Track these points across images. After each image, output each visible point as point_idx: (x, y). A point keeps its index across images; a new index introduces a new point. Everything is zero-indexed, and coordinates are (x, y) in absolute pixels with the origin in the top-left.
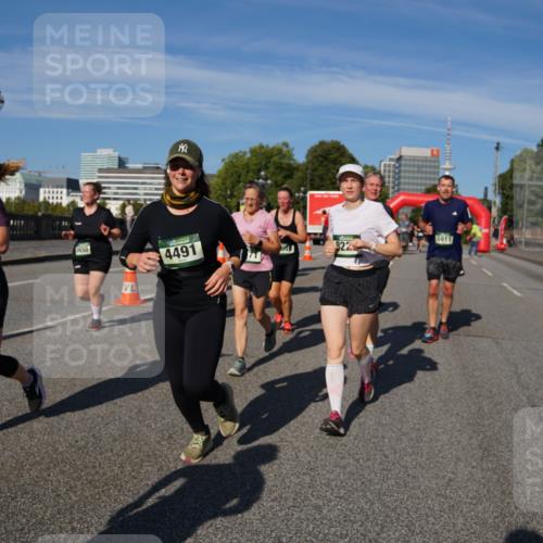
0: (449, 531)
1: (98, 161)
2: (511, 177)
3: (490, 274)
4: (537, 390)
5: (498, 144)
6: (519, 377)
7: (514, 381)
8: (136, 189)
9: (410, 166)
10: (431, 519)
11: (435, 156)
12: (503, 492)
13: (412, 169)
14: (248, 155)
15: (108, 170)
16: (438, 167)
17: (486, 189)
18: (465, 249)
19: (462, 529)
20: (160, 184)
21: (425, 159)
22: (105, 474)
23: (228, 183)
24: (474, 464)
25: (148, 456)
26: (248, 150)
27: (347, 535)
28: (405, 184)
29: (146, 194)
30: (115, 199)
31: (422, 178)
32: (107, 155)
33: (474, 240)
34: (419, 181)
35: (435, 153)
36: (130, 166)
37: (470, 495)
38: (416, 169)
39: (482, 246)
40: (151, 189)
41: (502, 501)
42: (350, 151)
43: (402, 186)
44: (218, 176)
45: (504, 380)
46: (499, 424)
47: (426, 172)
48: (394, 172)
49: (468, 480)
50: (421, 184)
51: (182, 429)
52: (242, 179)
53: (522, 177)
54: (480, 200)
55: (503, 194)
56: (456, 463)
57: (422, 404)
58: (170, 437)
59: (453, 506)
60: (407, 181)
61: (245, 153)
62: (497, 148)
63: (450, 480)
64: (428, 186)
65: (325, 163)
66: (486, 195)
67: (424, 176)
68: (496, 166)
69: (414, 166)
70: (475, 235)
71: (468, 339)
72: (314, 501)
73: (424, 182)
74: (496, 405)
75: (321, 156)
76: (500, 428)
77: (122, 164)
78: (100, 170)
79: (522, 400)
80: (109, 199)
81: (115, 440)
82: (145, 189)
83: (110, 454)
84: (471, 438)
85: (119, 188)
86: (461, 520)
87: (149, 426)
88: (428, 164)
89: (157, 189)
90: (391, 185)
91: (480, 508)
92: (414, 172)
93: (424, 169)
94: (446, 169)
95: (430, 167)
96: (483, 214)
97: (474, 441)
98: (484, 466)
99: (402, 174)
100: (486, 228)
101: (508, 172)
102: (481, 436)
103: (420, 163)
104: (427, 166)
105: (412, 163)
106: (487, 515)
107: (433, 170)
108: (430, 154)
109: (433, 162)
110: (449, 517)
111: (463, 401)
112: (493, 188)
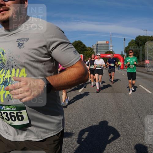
0: (112, 151)
2: (129, 48)
3: (124, 75)
6: (132, 104)
7: (131, 105)
9: (100, 46)
11: (108, 43)
12: (128, 138)
13: (101, 47)
16: (108, 46)
17: (122, 51)
18: (116, 69)
19: (116, 151)
21: (105, 44)
31: (104, 50)
34: (103, 51)
35: (107, 42)
38: (102, 47)
39: (122, 67)
41: (127, 141)
45: (128, 105)
48: (96, 48)
50: (104, 51)
53: (132, 48)
54: (120, 55)
55: (127, 53)
57: (104, 114)
60: (100, 51)
64: (106, 52)
65: (77, 47)
66: (122, 53)
67: (105, 49)
68: (124, 45)
69: (102, 46)
70: (119, 64)
71: (118, 94)
72: (71, 145)
73: (105, 51)
74: (125, 113)
75: (76, 45)
76: (127, 119)
79: (133, 110)
84: (118, 123)
86: (115, 148)
91: (121, 144)
92: (102, 48)
94: (111, 47)
95: (106, 46)
96: (121, 58)
99: (99, 49)
100: (122, 62)
101: (128, 47)
102: (121, 122)
103: (103, 46)
104: (105, 46)
105: (101, 46)
106: (123, 146)
107: (107, 47)
108: (106, 43)
109: (107, 45)
110: (112, 147)
111: (116, 112)
112: (124, 51)
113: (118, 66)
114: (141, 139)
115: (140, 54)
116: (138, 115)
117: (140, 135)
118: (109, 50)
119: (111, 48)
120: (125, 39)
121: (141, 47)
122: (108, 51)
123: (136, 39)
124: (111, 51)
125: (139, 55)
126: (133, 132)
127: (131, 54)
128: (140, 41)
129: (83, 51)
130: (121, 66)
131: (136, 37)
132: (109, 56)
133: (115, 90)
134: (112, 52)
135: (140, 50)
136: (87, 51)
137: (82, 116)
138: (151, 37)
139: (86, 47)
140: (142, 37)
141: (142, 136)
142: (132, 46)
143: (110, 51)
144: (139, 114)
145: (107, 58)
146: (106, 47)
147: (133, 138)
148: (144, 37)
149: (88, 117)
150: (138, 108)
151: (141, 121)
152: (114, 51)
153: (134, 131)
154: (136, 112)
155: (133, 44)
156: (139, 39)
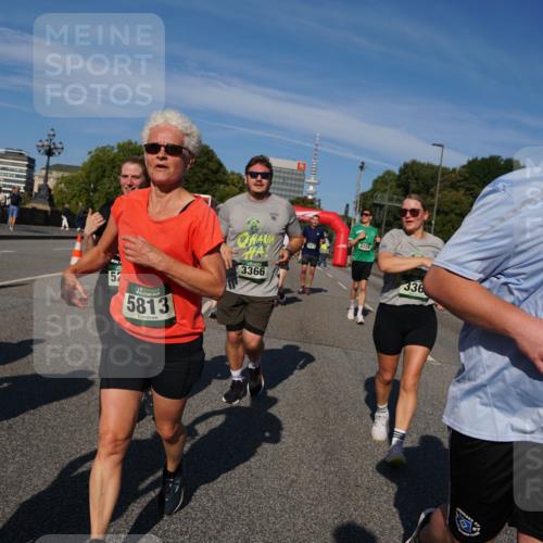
0: (290, 530)
2: (372, 197)
3: (345, 287)
5: (363, 163)
10: (272, 519)
11: (301, 170)
12: (344, 495)
13: (278, 180)
14: (116, 151)
16: (303, 180)
17: (347, 206)
19: (302, 529)
20: (21, 171)
21: (291, 172)
23: (93, 176)
24: (317, 467)
26: (115, 145)
27: (187, 532)
29: (6, 180)
31: (286, 190)
35: (302, 166)
37: (311, 497)
38: (282, 181)
39: (339, 261)
40: (11, 175)
41: (342, 503)
42: (218, 157)
44: (83, 169)
47: (291, 185)
49: (311, 481)
52: (107, 174)
53: (382, 197)
54: (341, 216)
56: (299, 465)
59: (294, 507)
61: (113, 148)
62: (362, 168)
63: (293, 481)
66: (347, 211)
67: (288, 188)
69: (280, 177)
71: (319, 347)
73: (288, 193)
74: (341, 412)
76: (344, 433)
82: (6, 174)
84: (315, 442)
86: (301, 520)
88: (294, 176)
89: (18, 176)
91: (320, 509)
92: (278, 183)
93: (289, 181)
94: (310, 184)
95: (296, 180)
96: (342, 229)
97: (318, 444)
98: (327, 468)
101: (369, 192)
102: (326, 440)
103: (286, 175)
104: (292, 179)
105: (277, 174)
106: (327, 516)
107: (297, 183)
108: (295, 167)
109: (299, 175)
110: (290, 517)
111: (310, 406)
112: (354, 206)
117: (385, 488)
118: (301, 193)
119: (311, 188)
122: (298, 198)
123: (401, 170)
124: (310, 197)
126: (362, 476)
128: (416, 179)
129: (213, 183)
131: (401, 164)
132: (299, 214)
133: (311, 332)
134: (312, 202)
136: (228, 185)
137: (194, 406)
138: (454, 170)
139: (225, 173)
140: (423, 165)
142: (385, 191)
143: (306, 197)
146: (293, 182)
147: (360, 494)
148: (430, 167)
152: (319, 200)
153: (365, 475)
155: (388, 187)
156: (413, 173)
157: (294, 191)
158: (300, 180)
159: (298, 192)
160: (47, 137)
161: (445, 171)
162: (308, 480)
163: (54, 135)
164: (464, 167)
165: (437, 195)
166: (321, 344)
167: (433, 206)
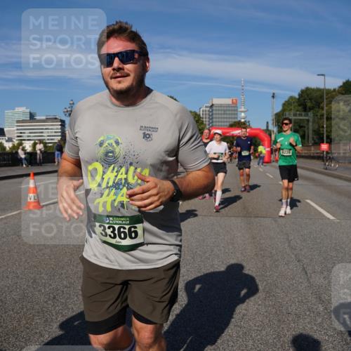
1: (16, 115)
2: (283, 115)
3: (272, 177)
4: (301, 250)
6: (289, 242)
7: (287, 245)
8: (42, 133)
9: (219, 110)
10: (231, 343)
11: (235, 104)
12: (279, 321)
15: (23, 121)
16: (237, 110)
17: (267, 123)
18: (254, 163)
20: (57, 129)
21: (228, 106)
22: (6, 327)
25: (38, 312)
28: (216, 122)
29: (48, 136)
30: (28, 140)
32: (22, 111)
33: (261, 155)
34: (225, 120)
35: (234, 101)
36: (37, 118)
37: (257, 324)
38: (223, 112)
39: (266, 159)
40: (51, 132)
41: (279, 327)
43: (214, 124)
45: (280, 245)
46: (276, 274)
47: (229, 114)
50: (227, 122)
51: (63, 291)
53: (290, 114)
54: (263, 130)
55: (279, 126)
58: (54, 298)
59: (245, 333)
60: (217, 120)
62: (273, 97)
63: (244, 315)
64: (231, 123)
66: (267, 127)
67: (228, 116)
68: (273, 108)
69: (221, 110)
70: (261, 152)
71: (257, 219)
73: (228, 120)
74: (274, 262)
76: (277, 277)
77: (32, 116)
78: (18, 122)
79: (291, 258)
80: (24, 140)
81: (16, 302)
82: (48, 132)
83: (12, 312)
85: (30, 133)
86: (251, 342)
87: (40, 291)
88: (230, 108)
89: (56, 132)
90: (207, 123)
91: (264, 333)
92: (221, 114)
93: (228, 112)
94: (242, 112)
95: (232, 110)
96: (266, 139)
98: (267, 303)
99: (214, 116)
100: (268, 147)
101: (281, 112)
102: (265, 283)
103: (225, 108)
104: (229, 110)
105: (220, 108)
106: (268, 338)
107: (233, 112)
108: (231, 103)
109: (233, 107)
110: (243, 341)
111: (253, 260)
112: (272, 122)
113: (259, 156)
114: (309, 323)
115: (308, 129)
116: (304, 269)
117: (308, 313)
118: (237, 118)
119: (243, 114)
120: (274, 94)
121: (311, 114)
122: (235, 122)
123: (299, 95)
124: (243, 120)
125: (306, 131)
126: (291, 306)
127: (286, 128)
128: (310, 99)
130: (264, 157)
132: (237, 132)
133: (251, 210)
134: (244, 123)
135: (308, 121)
138: (334, 90)
140: (313, 90)
141: (312, 315)
142: (291, 110)
143: (240, 121)
144: (305, 266)
145: (233, 136)
146: (230, 112)
147: (290, 319)
148: (318, 90)
149: (188, 271)
150: (303, 253)
151: (310, 283)
152: (249, 122)
153: (293, 305)
154: (298, 261)
155: (292, 107)
156: (308, 95)
157: (232, 118)
158: (234, 110)
159: (234, 118)
160: (69, 105)
161: (328, 92)
162: (254, 312)
163: (73, 104)
164: (341, 87)
165: (325, 108)
166: (258, 217)
167: (322, 115)
